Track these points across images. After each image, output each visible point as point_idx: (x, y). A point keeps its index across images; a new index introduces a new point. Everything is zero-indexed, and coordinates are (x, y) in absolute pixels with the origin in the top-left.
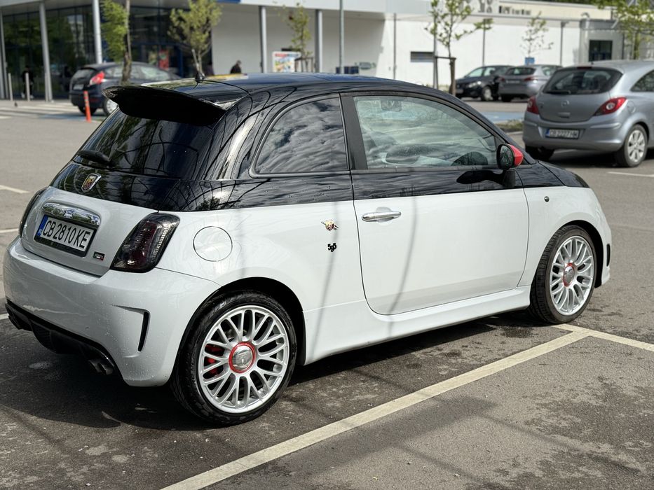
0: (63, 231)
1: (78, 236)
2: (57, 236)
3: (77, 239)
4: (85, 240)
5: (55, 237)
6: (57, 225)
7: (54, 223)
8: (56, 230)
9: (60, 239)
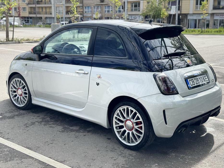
0: (198, 80)
1: (204, 79)
2: (197, 83)
3: (204, 80)
4: (206, 78)
5: (197, 84)
6: (194, 80)
7: (192, 80)
8: (195, 81)
9: (199, 83)
